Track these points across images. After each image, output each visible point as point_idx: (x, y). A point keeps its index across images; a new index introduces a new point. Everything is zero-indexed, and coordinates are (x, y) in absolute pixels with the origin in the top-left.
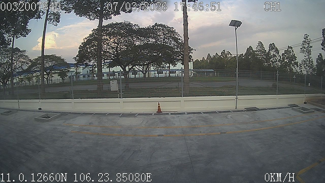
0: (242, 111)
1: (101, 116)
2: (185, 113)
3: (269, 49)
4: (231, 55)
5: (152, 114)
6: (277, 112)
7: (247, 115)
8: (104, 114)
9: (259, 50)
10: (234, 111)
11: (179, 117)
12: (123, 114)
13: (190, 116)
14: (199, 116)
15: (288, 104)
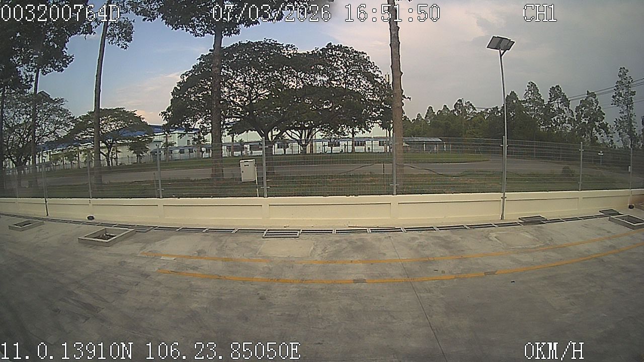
0: (515, 224)
1: (221, 235)
2: (400, 229)
3: (549, 97)
4: (474, 109)
5: (332, 230)
6: (583, 226)
7: (526, 232)
8: (228, 232)
9: (530, 99)
10: (499, 225)
11: (390, 237)
12: (268, 230)
13: (413, 236)
14: (432, 237)
15: (601, 210)
